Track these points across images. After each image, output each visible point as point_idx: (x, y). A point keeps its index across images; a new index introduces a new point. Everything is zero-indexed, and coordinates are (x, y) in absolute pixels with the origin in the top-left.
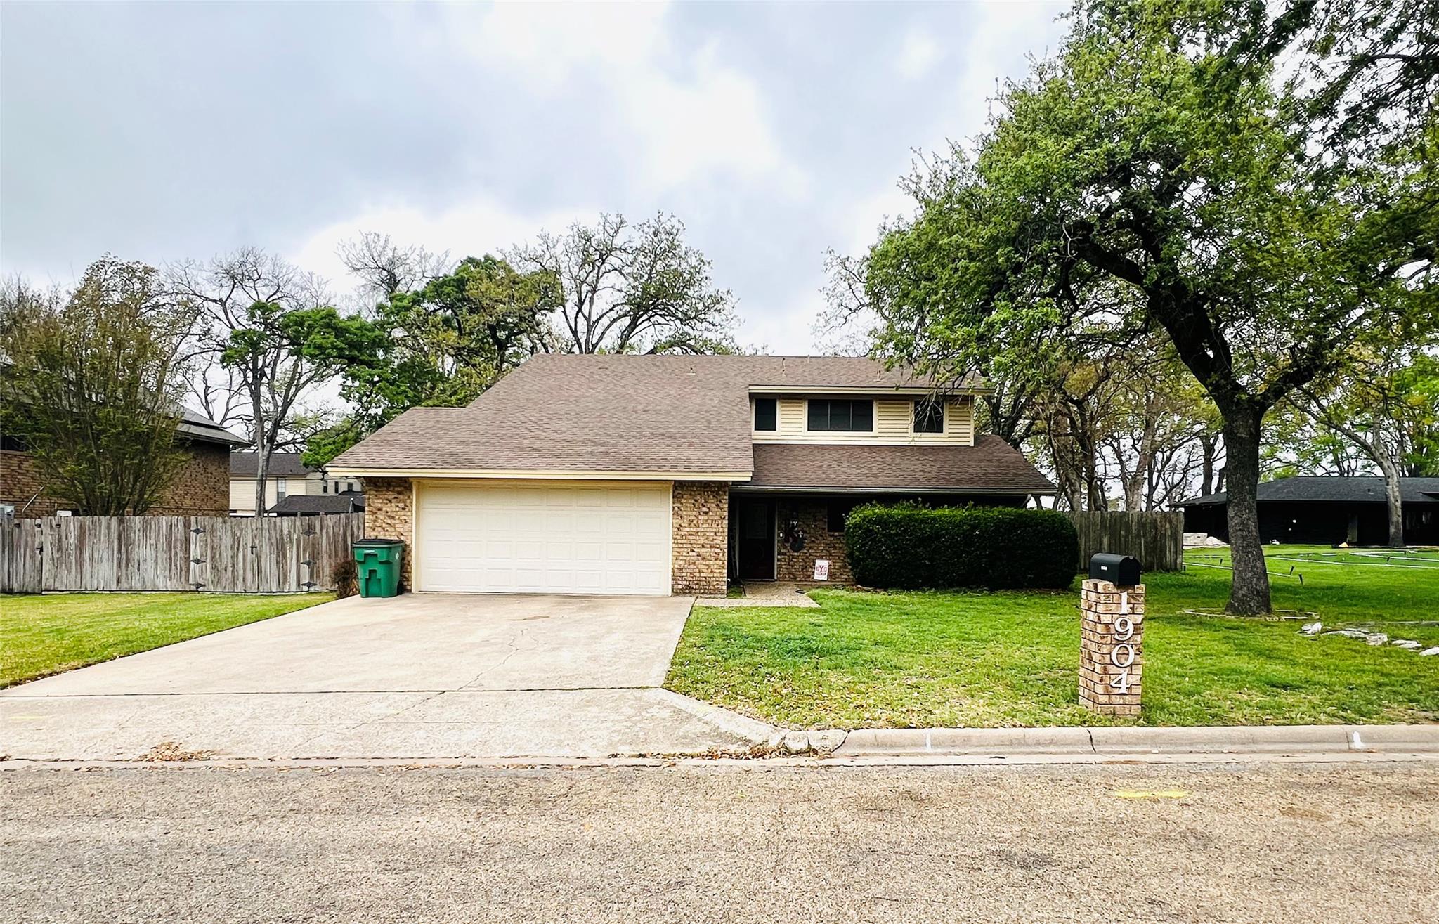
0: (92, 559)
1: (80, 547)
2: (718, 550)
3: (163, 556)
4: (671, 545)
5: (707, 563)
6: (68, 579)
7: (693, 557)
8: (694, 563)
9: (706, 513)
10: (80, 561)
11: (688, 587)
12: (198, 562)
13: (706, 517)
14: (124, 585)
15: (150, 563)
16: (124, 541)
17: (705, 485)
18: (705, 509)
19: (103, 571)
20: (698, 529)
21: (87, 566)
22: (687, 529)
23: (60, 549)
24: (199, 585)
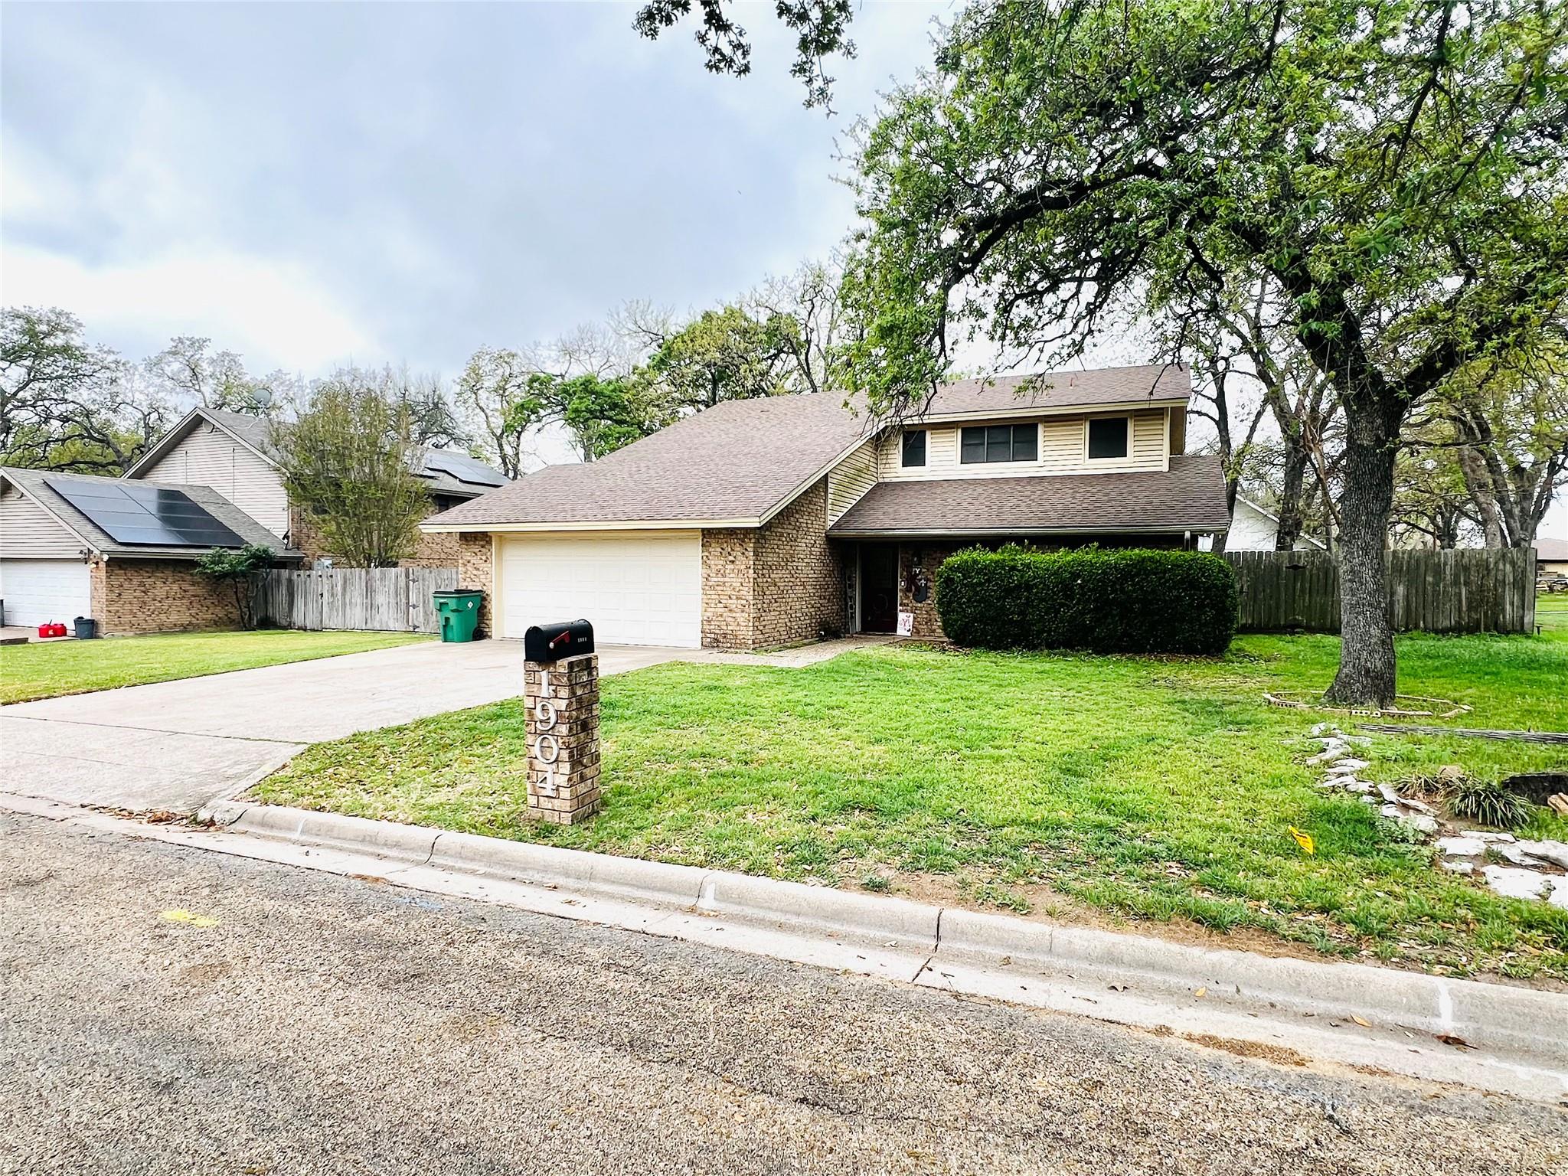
0: (351, 603)
1: (344, 594)
2: (744, 602)
3: (393, 601)
4: (700, 596)
5: (734, 615)
6: (335, 621)
7: (720, 609)
8: (721, 616)
9: (733, 562)
10: (344, 605)
11: (717, 640)
12: (414, 607)
13: (732, 567)
14: (369, 626)
15: (385, 606)
16: (370, 591)
17: (731, 532)
18: (731, 558)
19: (356, 615)
20: (726, 579)
21: (348, 607)
22: (714, 580)
23: (332, 595)
24: (415, 627)
